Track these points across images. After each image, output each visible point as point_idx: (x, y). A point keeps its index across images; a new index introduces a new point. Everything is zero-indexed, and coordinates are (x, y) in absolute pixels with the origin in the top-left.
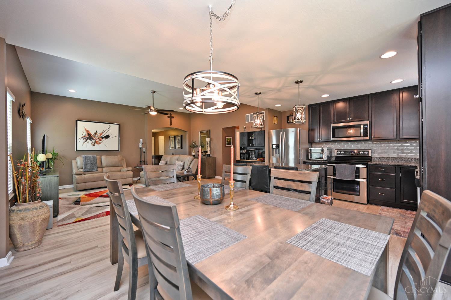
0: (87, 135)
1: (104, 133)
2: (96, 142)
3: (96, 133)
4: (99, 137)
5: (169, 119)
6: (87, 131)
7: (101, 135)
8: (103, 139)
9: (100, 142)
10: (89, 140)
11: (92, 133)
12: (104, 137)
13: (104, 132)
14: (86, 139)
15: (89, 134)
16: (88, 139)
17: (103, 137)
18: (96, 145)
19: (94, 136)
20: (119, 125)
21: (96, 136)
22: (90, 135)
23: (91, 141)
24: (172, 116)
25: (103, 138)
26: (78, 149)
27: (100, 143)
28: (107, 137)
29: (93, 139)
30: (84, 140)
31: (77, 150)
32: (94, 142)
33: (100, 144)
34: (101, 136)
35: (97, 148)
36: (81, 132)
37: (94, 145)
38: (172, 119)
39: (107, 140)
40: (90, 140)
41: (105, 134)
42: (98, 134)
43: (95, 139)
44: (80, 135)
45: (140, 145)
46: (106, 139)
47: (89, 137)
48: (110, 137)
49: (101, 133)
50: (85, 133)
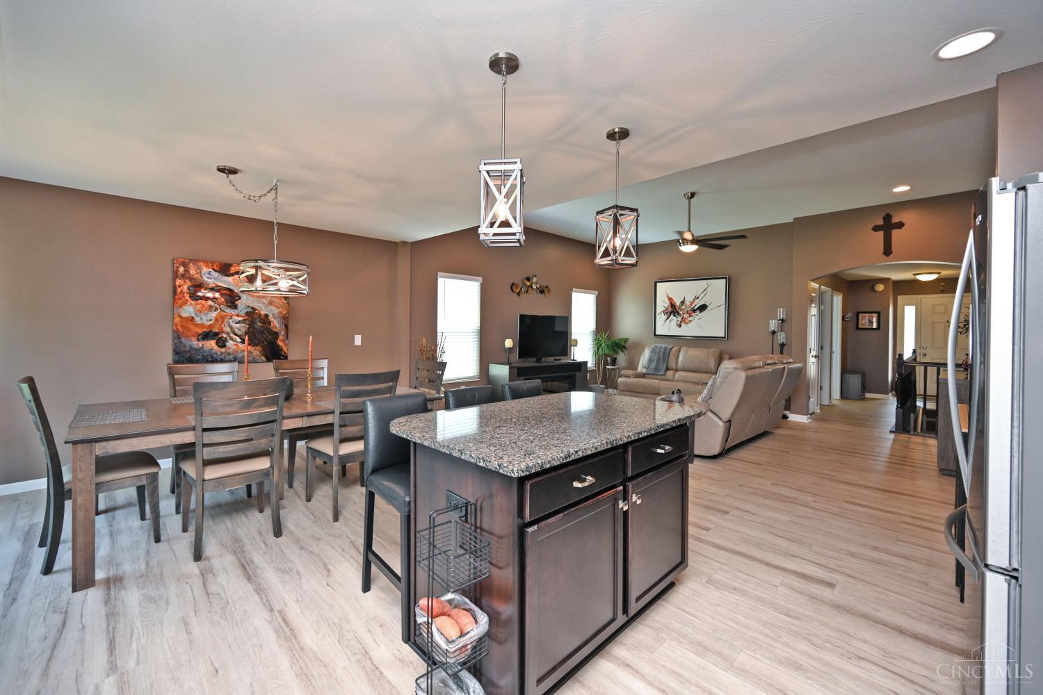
0: (669, 307)
1: (697, 301)
2: (683, 320)
3: (683, 302)
4: (689, 309)
5: (881, 233)
6: (670, 299)
7: (691, 304)
8: (696, 314)
9: (691, 319)
10: (672, 316)
11: (678, 303)
12: (697, 309)
13: (698, 298)
14: (669, 314)
15: (673, 305)
16: (671, 313)
17: (695, 308)
18: (683, 324)
19: (680, 308)
20: (726, 278)
21: (684, 307)
22: (675, 306)
23: (675, 318)
25: (694, 311)
26: (657, 333)
27: (691, 321)
28: (703, 308)
29: (679, 314)
30: (665, 317)
31: (655, 335)
32: (679, 319)
33: (691, 324)
34: (693, 306)
35: (686, 331)
36: (662, 304)
37: (680, 326)
38: (894, 231)
39: (703, 313)
40: (674, 316)
41: (699, 303)
42: (687, 303)
44: (660, 308)
45: (773, 325)
46: (701, 312)
47: (673, 310)
48: (708, 308)
49: (691, 300)
50: (667, 304)
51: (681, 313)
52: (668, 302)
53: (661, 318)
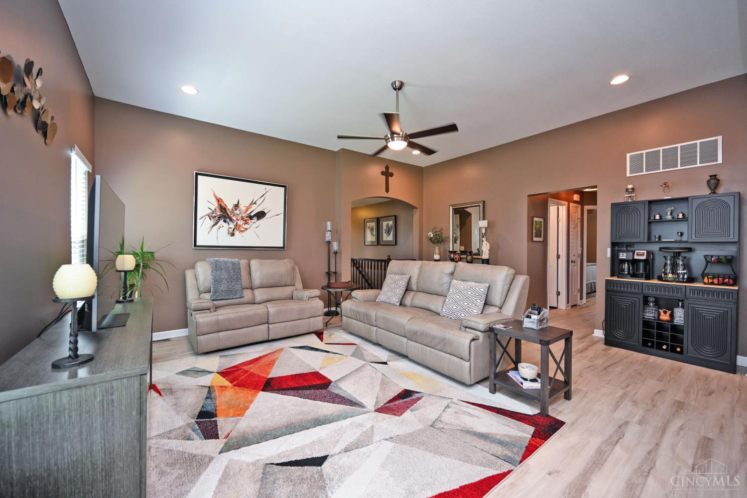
0: (218, 210)
1: (254, 207)
2: (237, 227)
3: (237, 206)
4: (244, 215)
5: (384, 177)
6: (219, 200)
7: (247, 210)
8: (253, 221)
9: (246, 226)
10: (221, 222)
11: (230, 206)
12: (255, 215)
13: (255, 203)
14: (217, 218)
15: (223, 208)
16: (219, 218)
17: (252, 214)
18: (237, 233)
19: (232, 212)
20: (285, 187)
21: (238, 212)
22: (225, 209)
23: (225, 225)
24: (390, 171)
25: (251, 218)
26: (198, 244)
27: (246, 229)
28: (261, 215)
29: (231, 220)
30: (212, 222)
31: (195, 245)
32: (232, 225)
33: (246, 232)
34: (249, 212)
35: (239, 240)
36: (206, 205)
37: (233, 235)
38: (390, 177)
39: (261, 221)
40: (225, 221)
41: (256, 209)
42: (242, 207)
43: (235, 219)
44: (202, 210)
45: (328, 236)
46: (258, 219)
47: (223, 214)
48: (266, 216)
49: (248, 204)
50: (215, 205)
51: (234, 218)
52: (216, 204)
53: (204, 225)
